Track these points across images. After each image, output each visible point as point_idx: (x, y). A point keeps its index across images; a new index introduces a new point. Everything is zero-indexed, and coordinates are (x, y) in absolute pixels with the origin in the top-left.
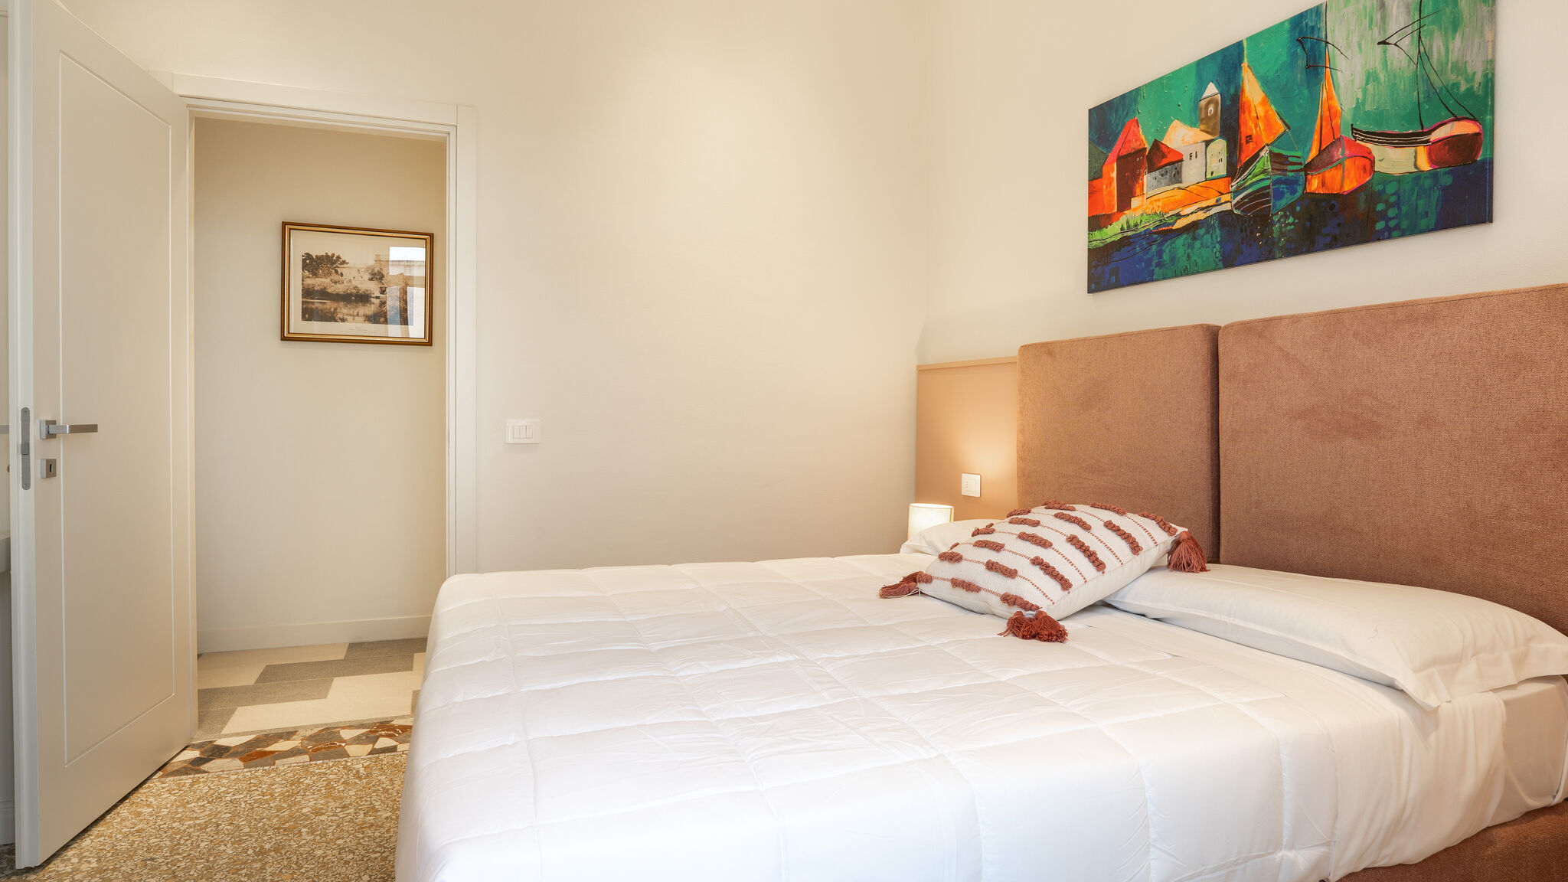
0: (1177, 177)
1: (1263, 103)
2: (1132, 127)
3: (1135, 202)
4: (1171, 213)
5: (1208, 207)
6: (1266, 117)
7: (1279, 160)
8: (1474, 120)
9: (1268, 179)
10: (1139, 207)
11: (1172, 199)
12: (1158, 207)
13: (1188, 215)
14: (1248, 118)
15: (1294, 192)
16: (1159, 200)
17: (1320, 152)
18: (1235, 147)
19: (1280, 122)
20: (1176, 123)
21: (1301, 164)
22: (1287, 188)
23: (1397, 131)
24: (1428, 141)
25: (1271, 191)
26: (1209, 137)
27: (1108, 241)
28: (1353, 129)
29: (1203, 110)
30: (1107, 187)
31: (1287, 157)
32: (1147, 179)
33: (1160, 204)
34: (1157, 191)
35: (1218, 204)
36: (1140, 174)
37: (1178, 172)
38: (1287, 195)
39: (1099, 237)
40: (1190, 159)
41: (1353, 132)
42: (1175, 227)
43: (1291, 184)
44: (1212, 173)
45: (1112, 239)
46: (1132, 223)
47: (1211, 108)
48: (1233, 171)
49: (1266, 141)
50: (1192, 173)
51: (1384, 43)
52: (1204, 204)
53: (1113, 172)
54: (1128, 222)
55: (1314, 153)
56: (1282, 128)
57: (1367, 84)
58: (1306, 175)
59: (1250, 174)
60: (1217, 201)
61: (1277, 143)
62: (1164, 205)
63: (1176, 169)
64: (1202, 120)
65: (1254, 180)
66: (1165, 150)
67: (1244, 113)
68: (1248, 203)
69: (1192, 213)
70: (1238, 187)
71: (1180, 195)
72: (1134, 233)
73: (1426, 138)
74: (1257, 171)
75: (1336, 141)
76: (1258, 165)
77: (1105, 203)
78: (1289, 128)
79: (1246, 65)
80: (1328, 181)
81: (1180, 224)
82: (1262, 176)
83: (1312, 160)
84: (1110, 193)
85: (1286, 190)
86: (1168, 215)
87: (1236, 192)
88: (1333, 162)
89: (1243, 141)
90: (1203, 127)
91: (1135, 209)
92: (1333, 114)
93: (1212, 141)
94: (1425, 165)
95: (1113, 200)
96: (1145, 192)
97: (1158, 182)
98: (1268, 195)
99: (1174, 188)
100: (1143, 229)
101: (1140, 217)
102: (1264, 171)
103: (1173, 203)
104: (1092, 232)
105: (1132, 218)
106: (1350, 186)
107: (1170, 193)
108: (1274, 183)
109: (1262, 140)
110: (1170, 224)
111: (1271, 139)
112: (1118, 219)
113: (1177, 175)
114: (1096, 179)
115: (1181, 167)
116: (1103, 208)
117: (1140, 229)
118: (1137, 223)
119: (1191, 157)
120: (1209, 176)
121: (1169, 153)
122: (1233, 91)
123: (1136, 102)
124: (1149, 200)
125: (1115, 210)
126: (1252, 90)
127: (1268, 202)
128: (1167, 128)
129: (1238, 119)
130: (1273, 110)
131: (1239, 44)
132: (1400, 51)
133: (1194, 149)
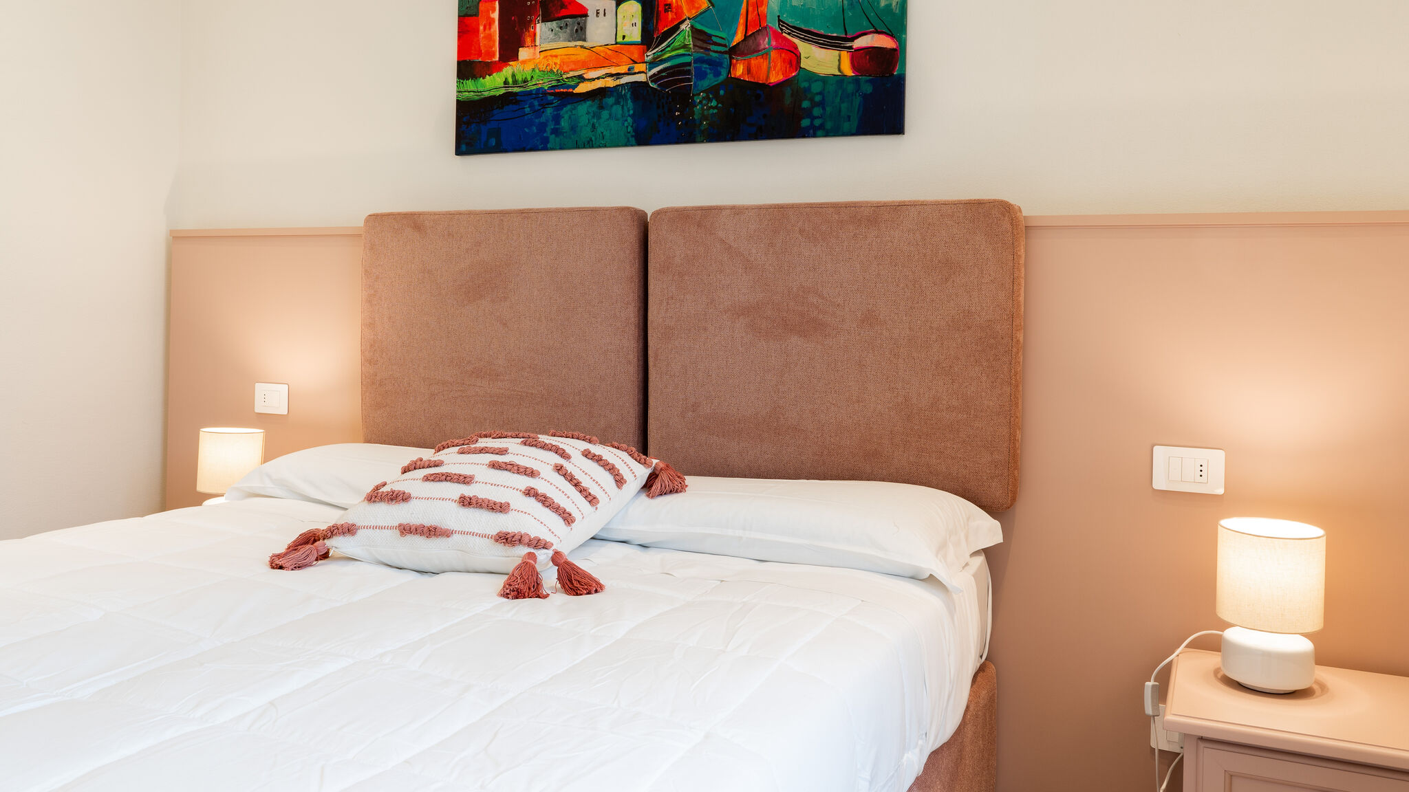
0: (580, 34)
3: (524, 53)
4: (571, 74)
5: (618, 74)
7: (702, 38)
8: (892, 36)
9: (689, 55)
10: (530, 60)
11: (573, 58)
12: (555, 64)
13: (593, 80)
15: (717, 74)
17: (746, 38)
18: (652, 13)
21: (725, 46)
22: (710, 69)
23: (822, 32)
24: (851, 47)
25: (692, 68)
27: (486, 94)
28: (779, 20)
30: (485, 29)
31: (710, 36)
32: (541, 28)
33: (558, 61)
34: (554, 45)
35: (631, 72)
36: (531, 20)
37: (581, 28)
38: (710, 76)
39: (472, 88)
40: (597, 16)
41: (779, 24)
42: (577, 90)
43: (715, 65)
44: (624, 37)
45: (492, 93)
46: (519, 78)
48: (650, 37)
49: (687, 14)
50: (599, 32)
52: (613, 70)
53: (494, 10)
54: (513, 76)
55: (739, 37)
56: (706, 5)
58: (731, 58)
59: (669, 46)
60: (629, 69)
61: (698, 19)
62: (563, 63)
63: (579, 24)
65: (674, 53)
68: (665, 77)
69: (598, 78)
70: (654, 59)
71: (583, 55)
72: (522, 89)
73: (849, 44)
74: (676, 44)
75: (763, 30)
76: (678, 38)
77: (482, 48)
78: (713, 5)
80: (754, 70)
81: (583, 88)
82: (681, 51)
83: (738, 44)
84: (489, 37)
85: (708, 71)
86: (568, 76)
87: (653, 64)
88: (759, 51)
89: (661, 9)
91: (524, 62)
94: (848, 71)
95: (494, 45)
96: (537, 43)
97: (555, 34)
98: (689, 72)
99: (576, 46)
100: (535, 87)
101: (530, 72)
102: (685, 46)
103: (575, 62)
104: (464, 80)
105: (520, 72)
106: (775, 78)
107: (571, 51)
108: (696, 61)
109: (683, 12)
110: (569, 87)
111: (694, 13)
112: (500, 70)
113: (579, 31)
114: (471, 16)
115: (585, 22)
116: (480, 54)
117: (531, 87)
118: (526, 78)
119: (598, 13)
120: (620, 39)
121: (570, 3)
124: (543, 54)
125: (496, 58)
127: (689, 80)
133: (601, 7)
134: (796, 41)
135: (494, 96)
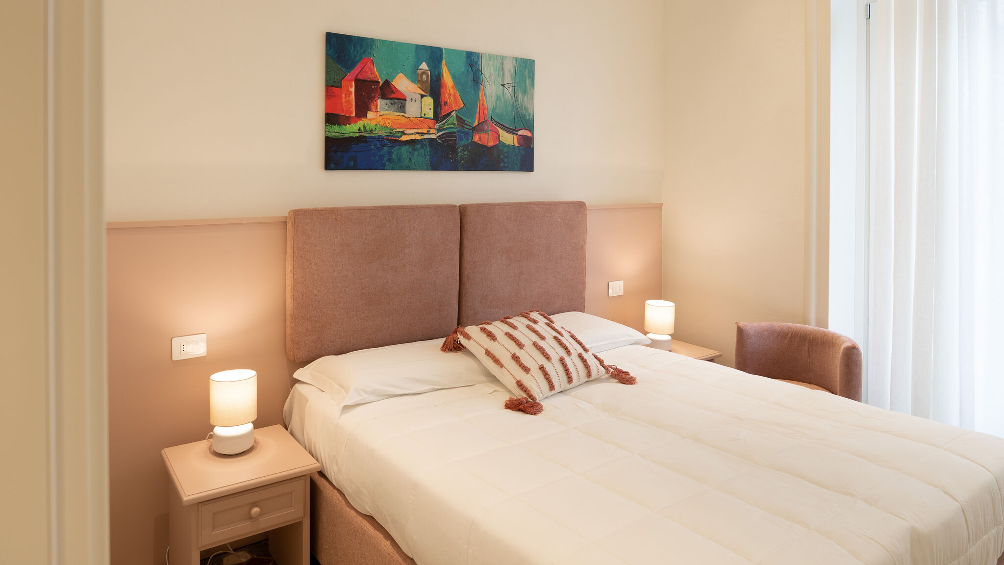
0: (402, 109)
1: (453, 87)
2: (368, 63)
3: (370, 115)
4: (398, 130)
5: (422, 133)
6: (454, 96)
7: (461, 121)
8: (529, 131)
9: (455, 128)
10: (374, 119)
11: (399, 121)
12: (389, 123)
13: (410, 134)
14: (445, 92)
15: (468, 139)
16: (389, 119)
17: (479, 124)
18: (438, 104)
19: (461, 101)
20: (401, 74)
21: (470, 126)
22: (464, 136)
23: (507, 126)
24: (517, 134)
25: (457, 135)
26: (423, 93)
27: (347, 135)
28: (492, 118)
29: (420, 76)
30: (346, 97)
31: (464, 121)
32: (380, 102)
33: (391, 122)
34: (387, 113)
35: (428, 133)
36: (374, 97)
37: (403, 107)
38: (465, 140)
39: (338, 131)
40: (411, 101)
41: (492, 120)
42: (401, 139)
43: (467, 134)
44: (425, 115)
45: (351, 135)
46: (368, 128)
47: (424, 77)
48: (438, 116)
49: (454, 109)
50: (412, 109)
51: (503, 85)
52: (420, 131)
53: (351, 87)
54: (364, 126)
55: (476, 123)
56: (462, 105)
57: (497, 100)
58: (473, 132)
59: (446, 122)
60: (428, 131)
61: (459, 111)
62: (393, 123)
63: (401, 104)
64: (419, 81)
65: (449, 126)
66: (394, 89)
67: (443, 88)
68: (445, 138)
69: (412, 134)
70: (440, 128)
71: (404, 121)
72: (369, 135)
74: (450, 122)
75: (485, 121)
76: (450, 119)
77: (344, 108)
78: (465, 106)
79: (444, 63)
80: (482, 139)
81: (404, 138)
82: (452, 126)
83: (476, 126)
84: (349, 102)
86: (396, 130)
87: (439, 130)
88: (484, 131)
89: (443, 103)
90: (419, 85)
91: (370, 120)
92: (484, 109)
93: (425, 96)
94: (517, 145)
95: (352, 107)
96: (378, 110)
97: (389, 107)
98: (455, 137)
99: (400, 115)
100: (377, 135)
101: (374, 126)
102: (453, 124)
103: (400, 124)
104: (332, 125)
105: (368, 125)
106: (490, 144)
107: (397, 118)
108: (459, 131)
109: (452, 107)
110: (397, 137)
111: (457, 108)
112: (356, 122)
114: (335, 87)
115: (405, 104)
116: (343, 111)
117: (375, 134)
118: (372, 129)
119: (411, 100)
120: (423, 115)
121: (397, 91)
122: (437, 73)
123: (372, 48)
124: (382, 117)
125: (354, 115)
126: (447, 79)
127: (455, 140)
128: (396, 76)
129: (440, 90)
130: (458, 94)
131: (440, 49)
132: (509, 93)
133: (413, 97)
135: (352, 137)
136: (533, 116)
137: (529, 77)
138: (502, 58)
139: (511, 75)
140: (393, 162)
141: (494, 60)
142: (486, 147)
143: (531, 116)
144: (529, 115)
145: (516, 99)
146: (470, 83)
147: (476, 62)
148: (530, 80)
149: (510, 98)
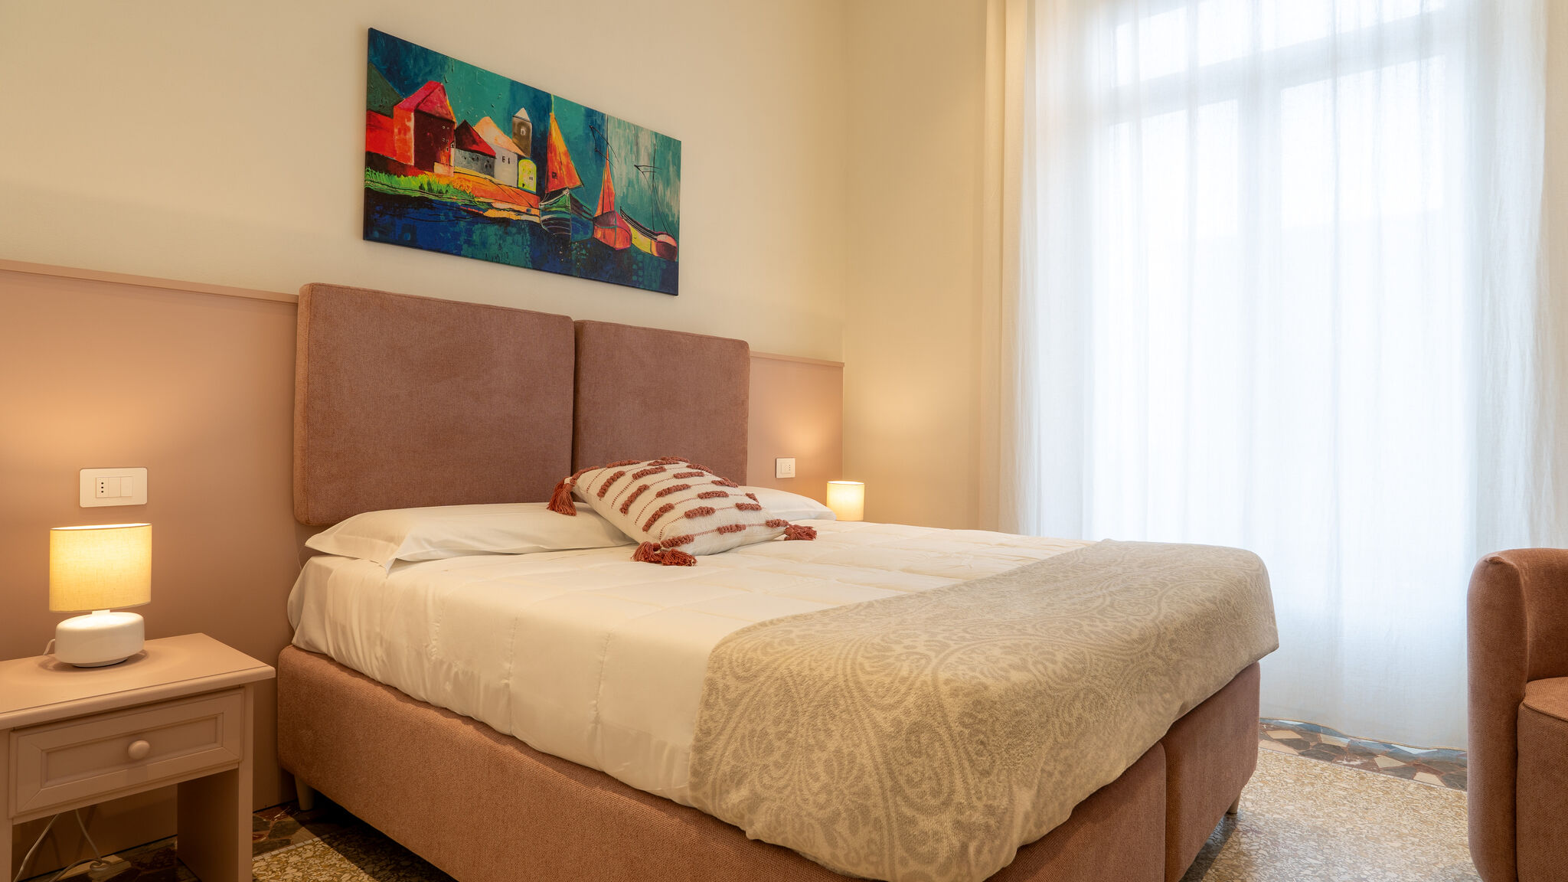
0: (489, 169)
1: (565, 154)
2: (437, 90)
3: (438, 168)
4: (482, 199)
5: (519, 211)
6: (567, 166)
7: (576, 204)
8: (673, 239)
9: (568, 214)
10: (445, 176)
11: (483, 187)
12: (468, 187)
13: (501, 210)
14: (554, 158)
15: (586, 233)
16: (469, 181)
17: (603, 214)
18: (544, 174)
19: (577, 177)
20: (487, 118)
21: (590, 215)
22: (582, 228)
23: (642, 225)
24: (656, 239)
25: (570, 223)
26: (521, 153)
27: (401, 192)
28: (621, 210)
29: (516, 127)
30: (400, 132)
31: (582, 205)
32: (454, 152)
33: (470, 185)
34: (465, 171)
35: (527, 213)
36: (445, 143)
37: (490, 167)
38: (581, 233)
39: (385, 182)
40: (503, 162)
41: (621, 212)
42: (486, 214)
43: (585, 225)
44: (524, 185)
45: (407, 193)
46: (435, 187)
47: (523, 130)
48: (543, 191)
49: (567, 185)
50: (504, 174)
51: (637, 167)
52: (516, 208)
53: (409, 120)
54: (429, 184)
55: (598, 213)
56: (579, 183)
57: (629, 186)
58: (594, 225)
59: (555, 203)
60: (527, 210)
61: (574, 191)
62: (475, 188)
64: (515, 134)
65: (559, 209)
66: (477, 139)
67: (551, 152)
69: (504, 210)
70: (545, 209)
71: (492, 188)
72: (437, 198)
73: (655, 237)
74: (560, 203)
75: (612, 212)
76: (561, 199)
77: (397, 149)
78: (583, 185)
79: (554, 116)
80: (607, 237)
81: (491, 214)
82: (563, 209)
84: (405, 142)
85: (580, 229)
86: (479, 200)
87: (544, 212)
88: (610, 225)
89: (550, 174)
90: (516, 141)
91: (439, 176)
92: (610, 194)
93: (524, 158)
94: (655, 254)
95: (409, 150)
96: (452, 164)
97: (468, 163)
98: (568, 226)
99: (486, 179)
100: (449, 200)
101: (445, 186)
102: (566, 207)
103: (485, 191)
104: (376, 171)
105: (435, 183)
106: (619, 246)
107: (482, 181)
108: (573, 219)
109: (565, 183)
110: (479, 209)
111: (571, 186)
112: (416, 175)
113: (489, 168)
114: (383, 114)
115: (493, 163)
116: (394, 153)
117: (445, 198)
118: (441, 190)
119: (503, 159)
120: (520, 186)
121: (481, 142)
122: (542, 129)
123: (442, 68)
124: (457, 175)
125: (412, 163)
126: (557, 139)
127: (568, 231)
128: (479, 119)
129: (546, 154)
130: (572, 165)
131: (548, 96)
132: (645, 178)
133: (507, 155)
134: (629, 225)
135: (409, 196)
136: (679, 218)
137: (674, 164)
138: (637, 129)
139: (649, 155)
140: (475, 245)
141: (625, 130)
142: (613, 249)
143: (676, 219)
144: (673, 216)
145: (655, 190)
146: (591, 153)
147: (599, 126)
148: (675, 167)
149: (646, 187)
